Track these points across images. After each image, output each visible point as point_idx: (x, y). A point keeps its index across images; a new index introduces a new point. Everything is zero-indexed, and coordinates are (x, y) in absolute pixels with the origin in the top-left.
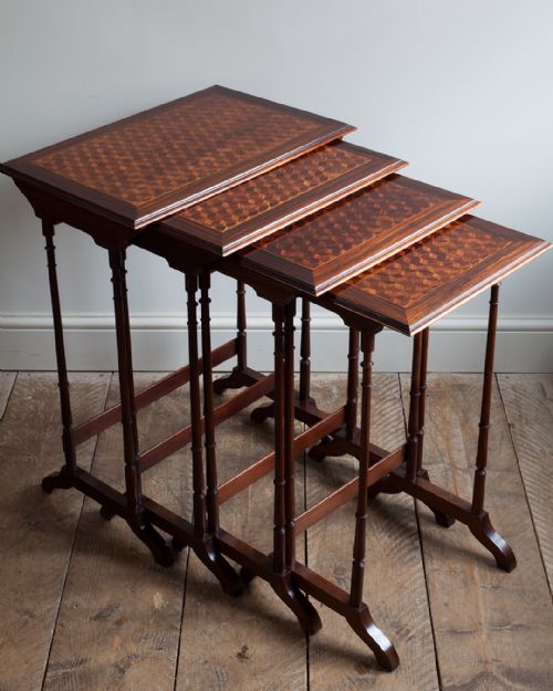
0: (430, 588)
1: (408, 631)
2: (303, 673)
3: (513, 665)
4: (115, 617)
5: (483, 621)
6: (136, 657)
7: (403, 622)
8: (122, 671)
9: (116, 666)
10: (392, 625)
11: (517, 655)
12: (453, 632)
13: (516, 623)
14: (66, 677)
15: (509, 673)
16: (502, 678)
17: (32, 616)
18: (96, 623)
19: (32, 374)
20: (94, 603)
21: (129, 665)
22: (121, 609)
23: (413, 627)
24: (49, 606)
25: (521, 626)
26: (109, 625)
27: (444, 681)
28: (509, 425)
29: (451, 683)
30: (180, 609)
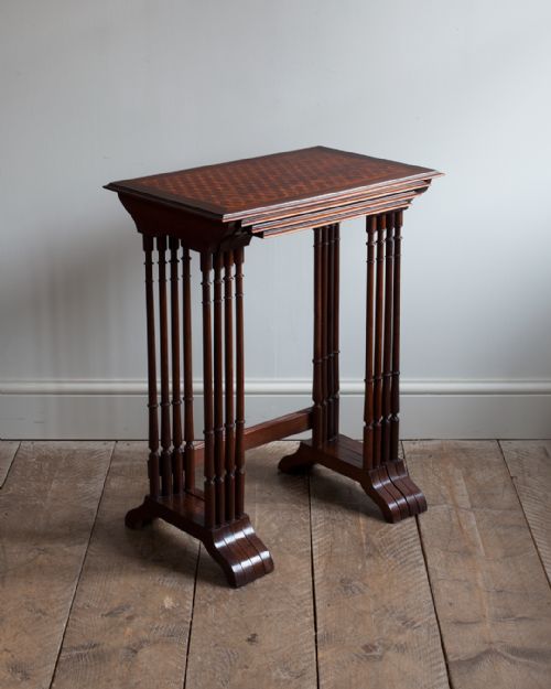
0: (434, 592)
1: (414, 623)
2: (311, 653)
3: (518, 645)
4: (126, 614)
5: (487, 614)
6: (148, 641)
7: (409, 616)
8: (136, 652)
9: (128, 648)
10: (398, 618)
11: (520, 638)
12: (458, 623)
13: (519, 615)
14: (79, 657)
15: (514, 651)
16: (505, 654)
17: (44, 614)
18: (106, 619)
19: (35, 443)
20: (105, 604)
21: (142, 647)
22: (132, 608)
23: (418, 620)
24: (60, 607)
25: (524, 618)
26: (121, 619)
27: (450, 658)
28: (512, 478)
29: (456, 659)
30: (189, 608)
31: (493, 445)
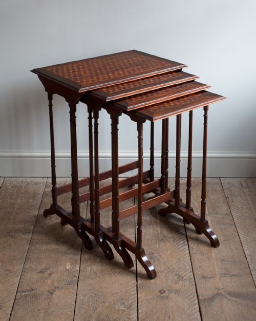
0: (192, 260)
1: (183, 277)
2: (135, 294)
3: (232, 290)
4: (48, 272)
5: (217, 273)
6: (58, 288)
7: (180, 274)
8: (52, 294)
9: (49, 291)
10: (176, 275)
11: (233, 286)
12: (203, 277)
13: (232, 274)
14: (25, 296)
15: (230, 294)
16: (226, 296)
17: (10, 272)
18: (39, 275)
19: (11, 178)
20: (39, 267)
21: (55, 291)
22: (51, 269)
23: (185, 276)
24: (18, 268)
25: (234, 275)
26: (46, 275)
27: (200, 297)
28: (227, 198)
29: (203, 298)
30: (78, 269)
31: (218, 181)
